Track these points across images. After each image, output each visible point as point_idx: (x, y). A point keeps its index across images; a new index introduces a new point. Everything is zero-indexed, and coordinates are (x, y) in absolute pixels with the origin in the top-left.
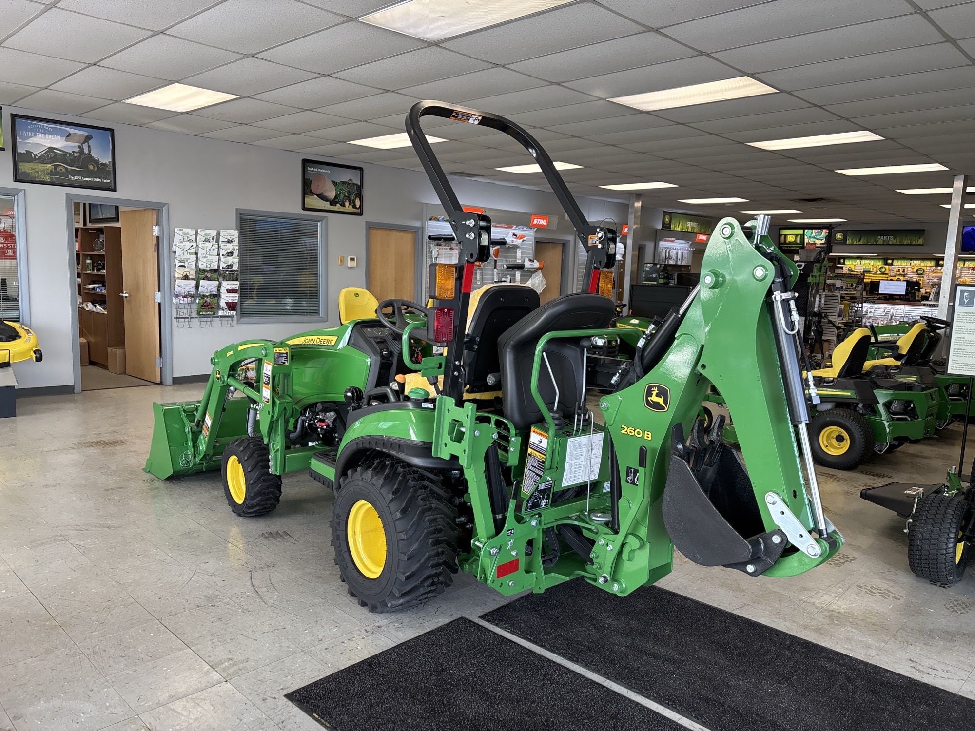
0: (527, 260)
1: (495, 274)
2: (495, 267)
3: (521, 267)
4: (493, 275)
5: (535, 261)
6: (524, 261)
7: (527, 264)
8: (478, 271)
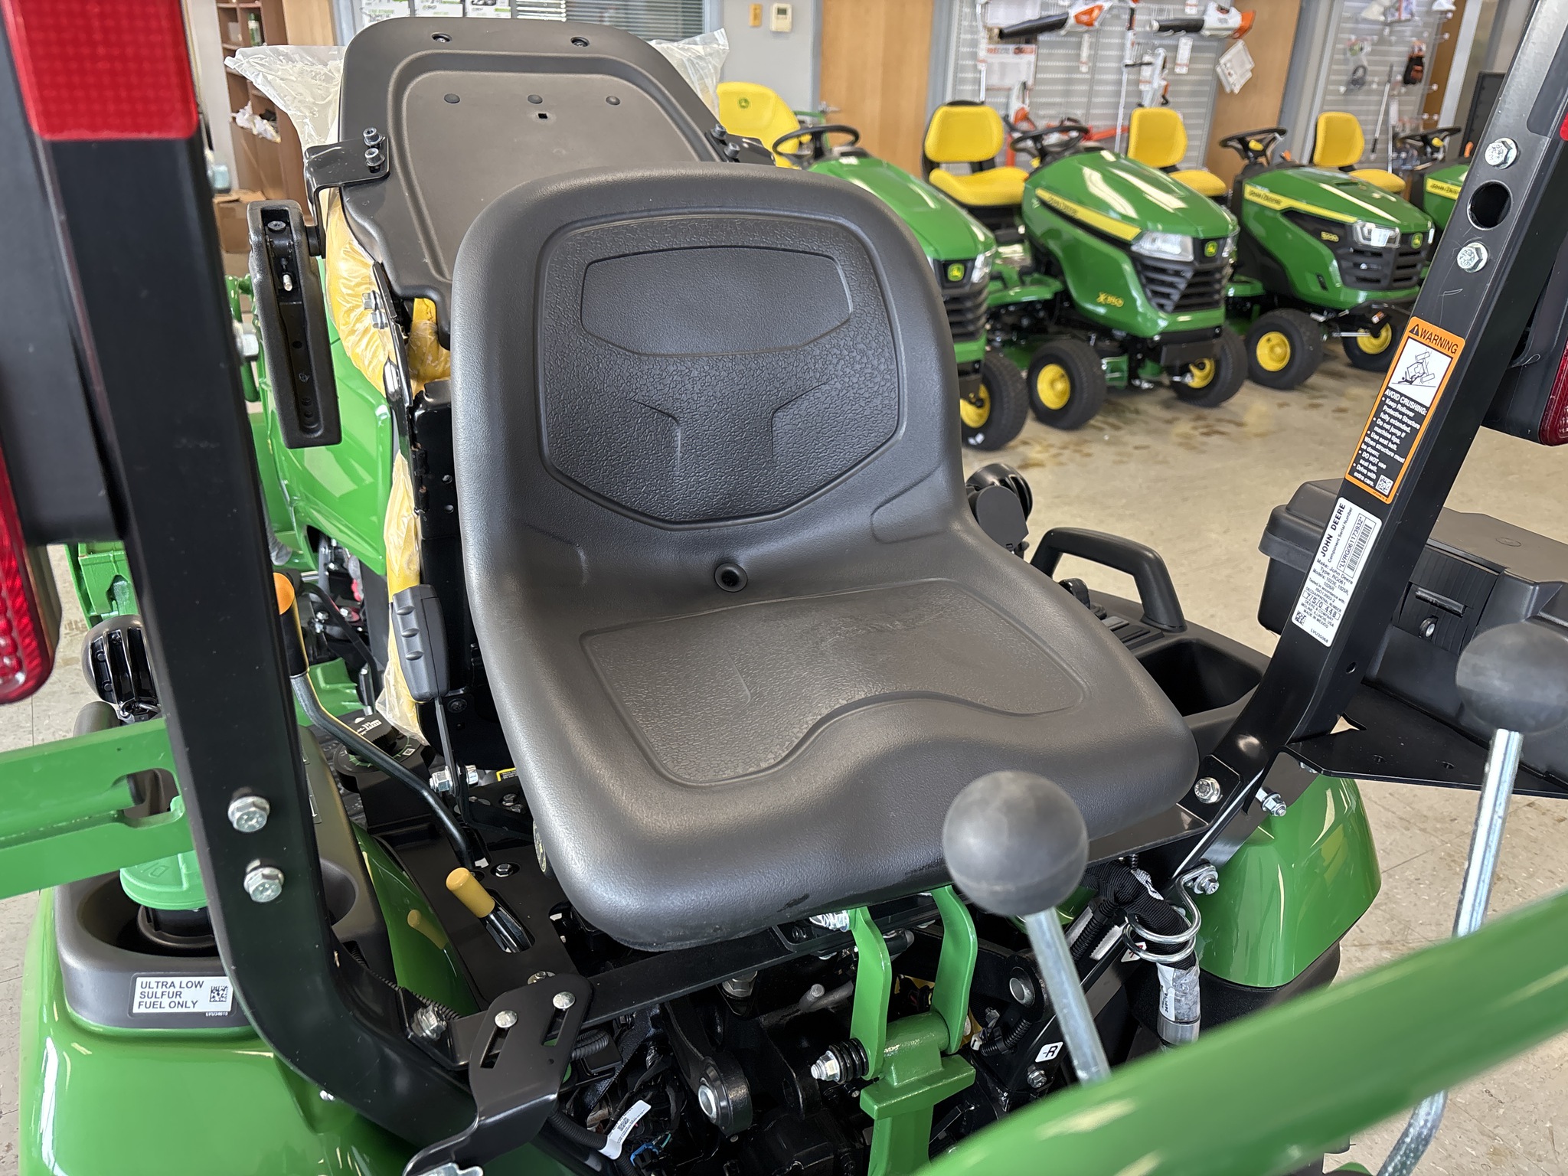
0: (1212, 8)
1: (1128, 44)
2: (1130, 28)
3: (1194, 27)
4: (1122, 47)
5: (1233, 10)
6: (1204, 12)
7: (1213, 20)
8: (1086, 37)
